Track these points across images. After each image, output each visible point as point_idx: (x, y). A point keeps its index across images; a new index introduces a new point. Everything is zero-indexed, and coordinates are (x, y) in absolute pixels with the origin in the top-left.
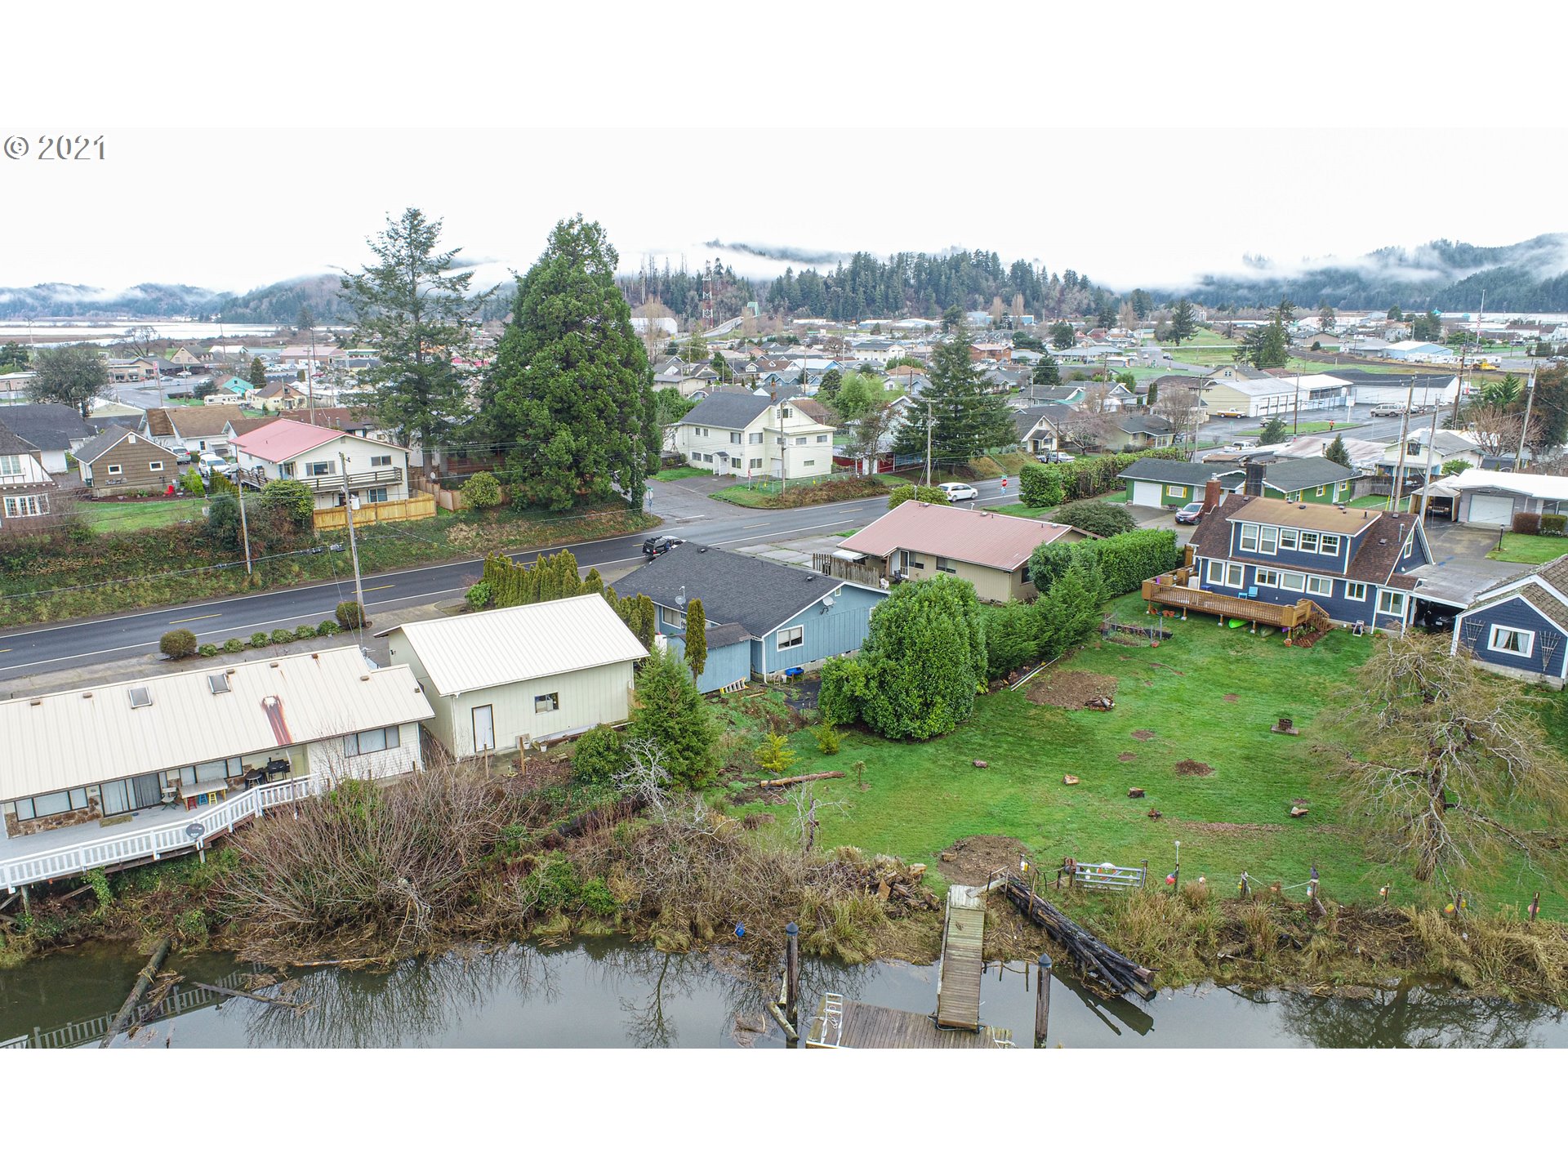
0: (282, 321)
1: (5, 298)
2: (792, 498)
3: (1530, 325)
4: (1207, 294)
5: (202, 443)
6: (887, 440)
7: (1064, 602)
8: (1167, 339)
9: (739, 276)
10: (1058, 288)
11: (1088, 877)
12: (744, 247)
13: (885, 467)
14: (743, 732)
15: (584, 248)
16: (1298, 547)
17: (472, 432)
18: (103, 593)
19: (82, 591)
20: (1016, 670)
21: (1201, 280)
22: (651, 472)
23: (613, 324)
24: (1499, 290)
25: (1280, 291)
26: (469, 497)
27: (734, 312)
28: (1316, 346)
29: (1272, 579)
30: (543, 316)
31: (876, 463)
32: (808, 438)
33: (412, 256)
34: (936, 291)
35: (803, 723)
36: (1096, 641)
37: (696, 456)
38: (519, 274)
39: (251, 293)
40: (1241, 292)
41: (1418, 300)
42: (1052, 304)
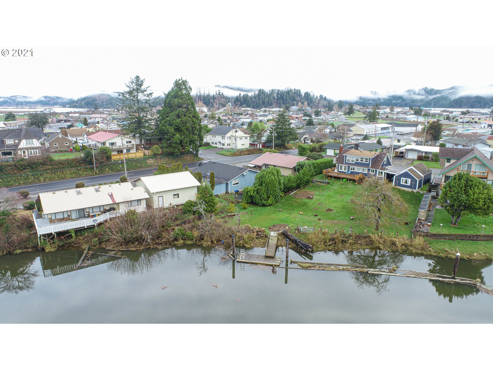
0: (88, 108)
1: (2, 100)
2: (238, 153)
3: (448, 111)
4: (360, 102)
5: (77, 139)
6: (264, 139)
7: (303, 174)
8: (347, 114)
9: (225, 96)
10: (318, 100)
11: (302, 230)
12: (226, 87)
13: (264, 146)
14: (224, 204)
15: (183, 86)
16: (359, 161)
17: (153, 135)
18: (57, 175)
19: (51, 174)
20: (291, 190)
21: (359, 98)
22: (200, 146)
23: (190, 106)
24: (441, 102)
25: (381, 101)
26: (152, 152)
27: (224, 106)
28: (387, 117)
29: (354, 169)
30: (172, 104)
31: (261, 145)
32: (243, 138)
33: (137, 88)
34: (283, 100)
35: (238, 202)
36: (311, 184)
37: (213, 143)
38: (165, 93)
39: (78, 99)
40: (370, 102)
41: (419, 104)
42: (316, 104)
